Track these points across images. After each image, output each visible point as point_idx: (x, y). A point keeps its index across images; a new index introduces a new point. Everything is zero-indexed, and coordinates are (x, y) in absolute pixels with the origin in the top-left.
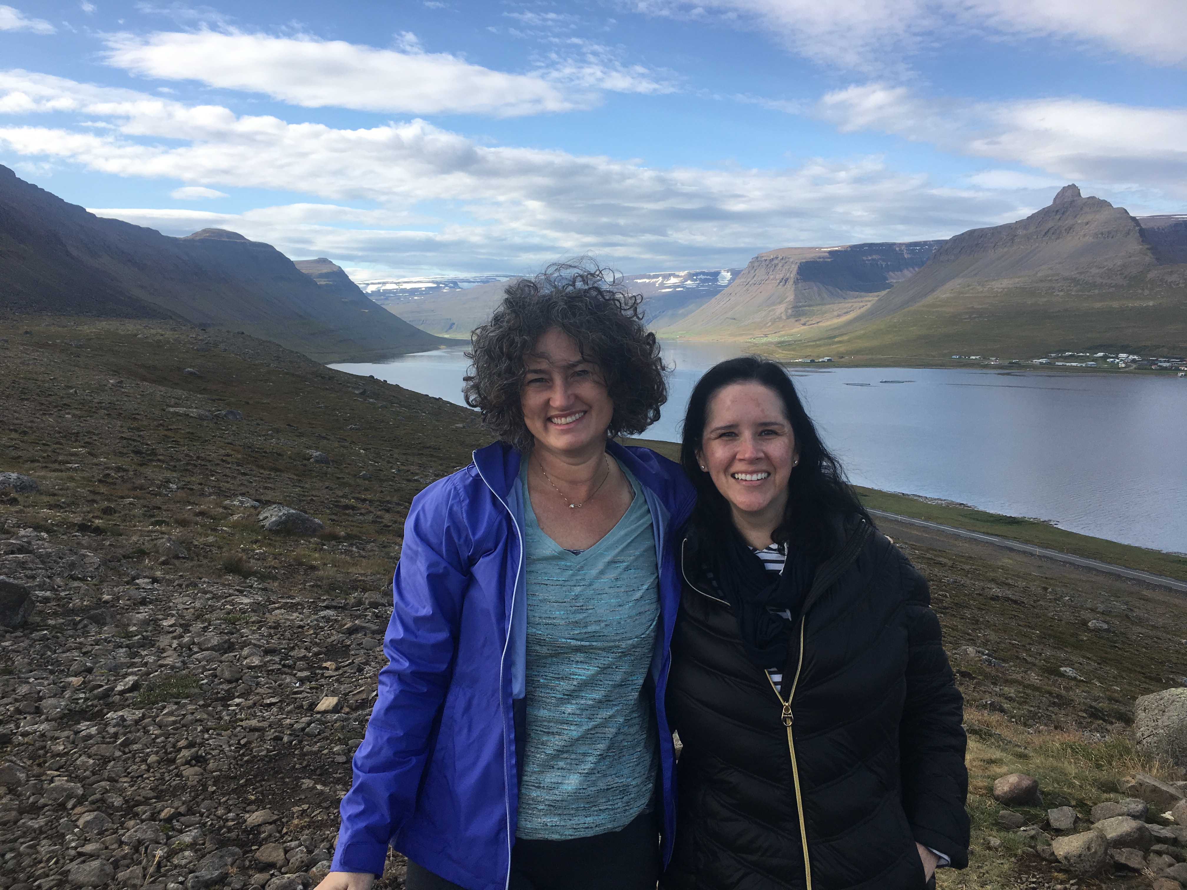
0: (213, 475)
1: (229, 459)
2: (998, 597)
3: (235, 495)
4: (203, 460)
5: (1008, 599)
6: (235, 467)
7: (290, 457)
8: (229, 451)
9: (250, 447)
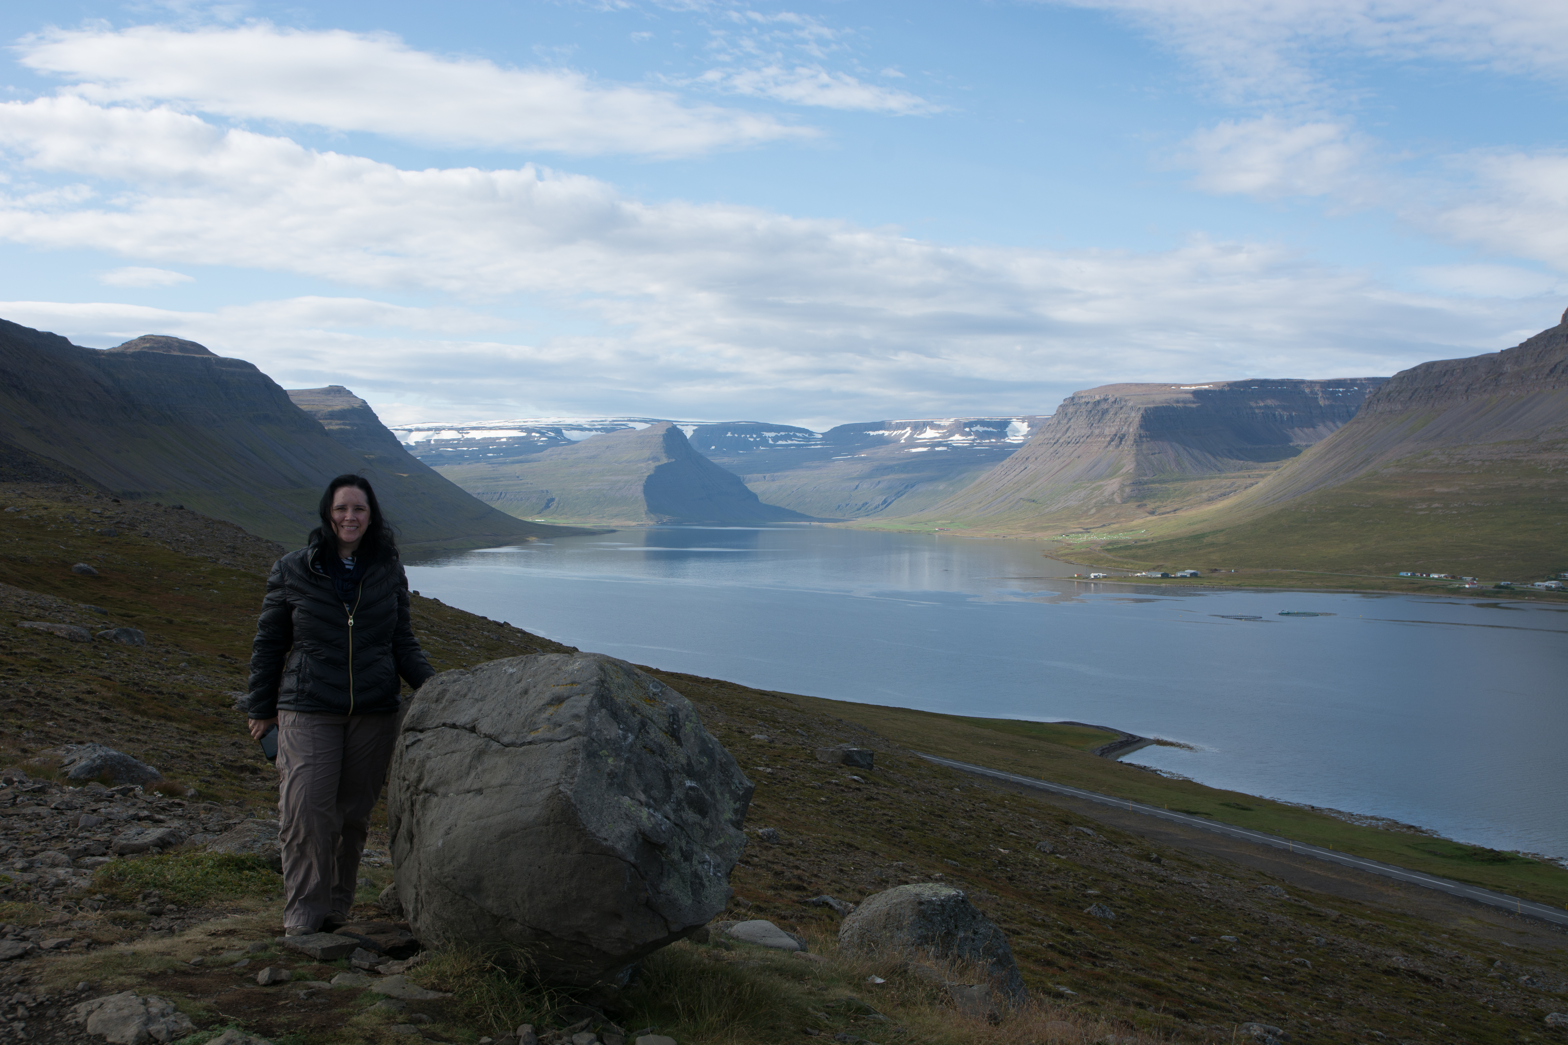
0: (52, 719)
1: (89, 698)
2: (1397, 969)
4: (45, 698)
5: (1412, 973)
6: (96, 709)
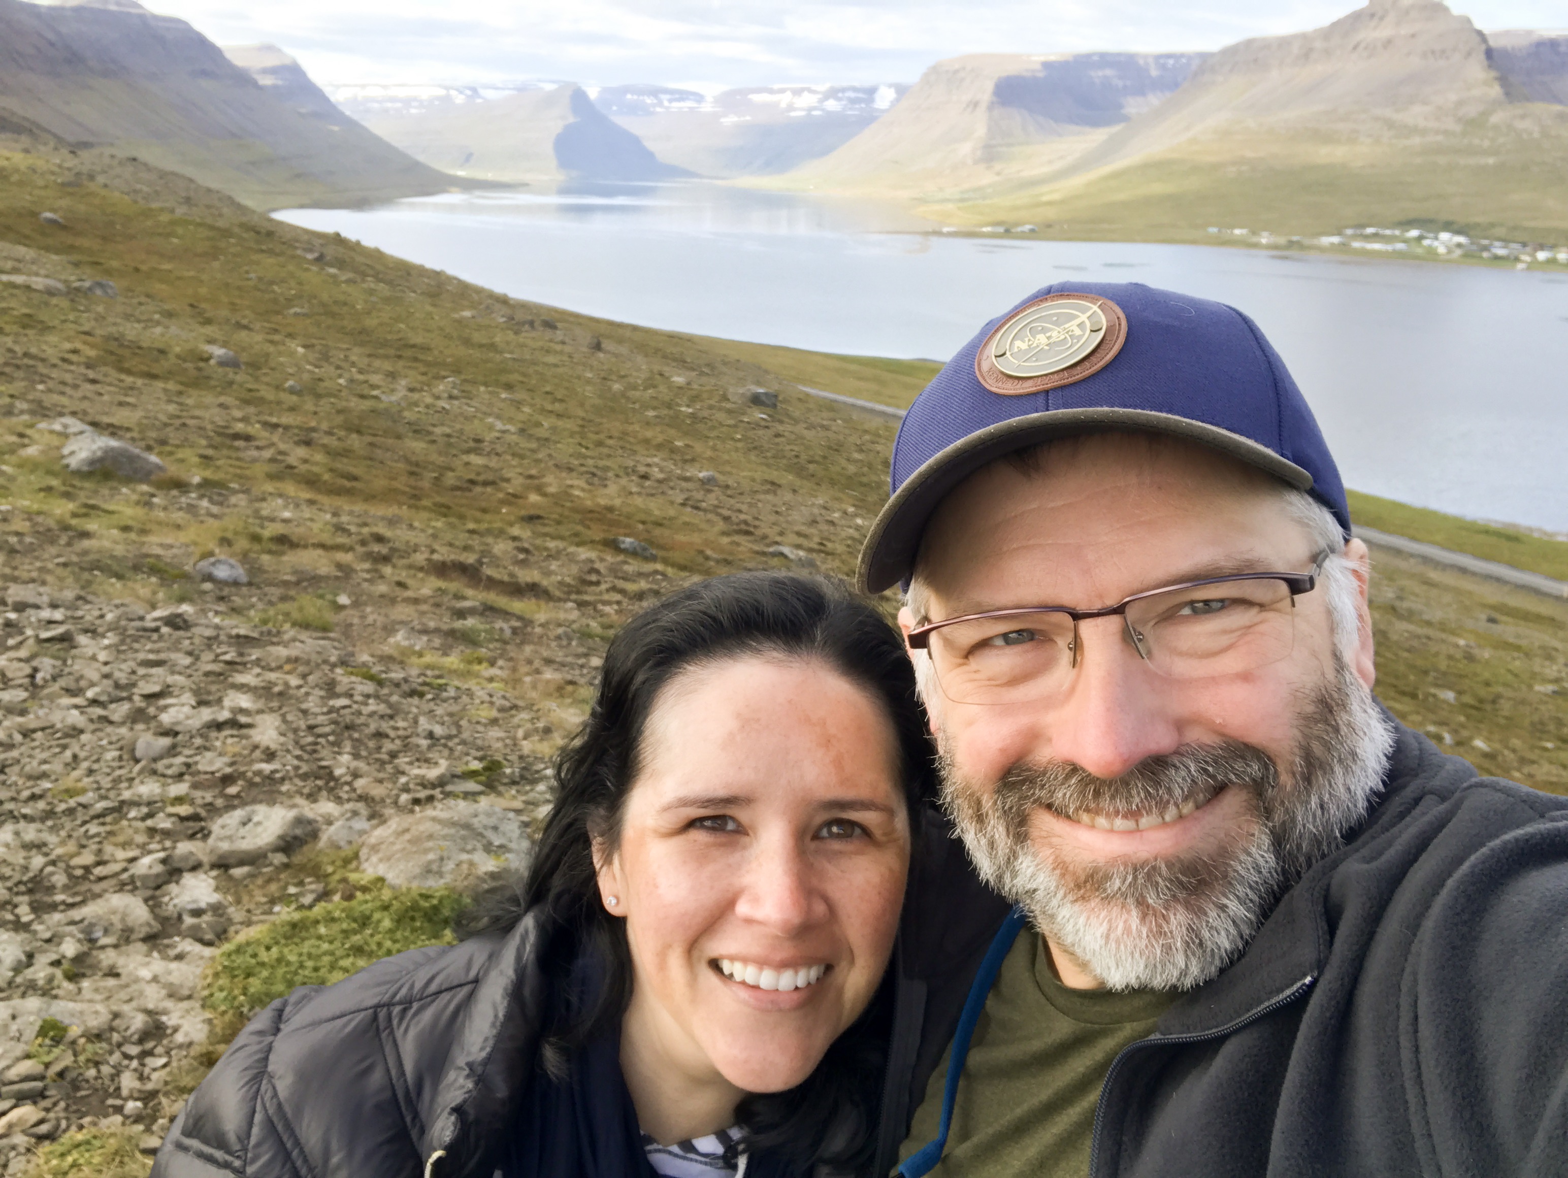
0: (42, 382)
1: (74, 358)
3: (61, 414)
4: (32, 358)
6: (83, 370)
7: (178, 357)
8: (78, 345)
9: (116, 339)
